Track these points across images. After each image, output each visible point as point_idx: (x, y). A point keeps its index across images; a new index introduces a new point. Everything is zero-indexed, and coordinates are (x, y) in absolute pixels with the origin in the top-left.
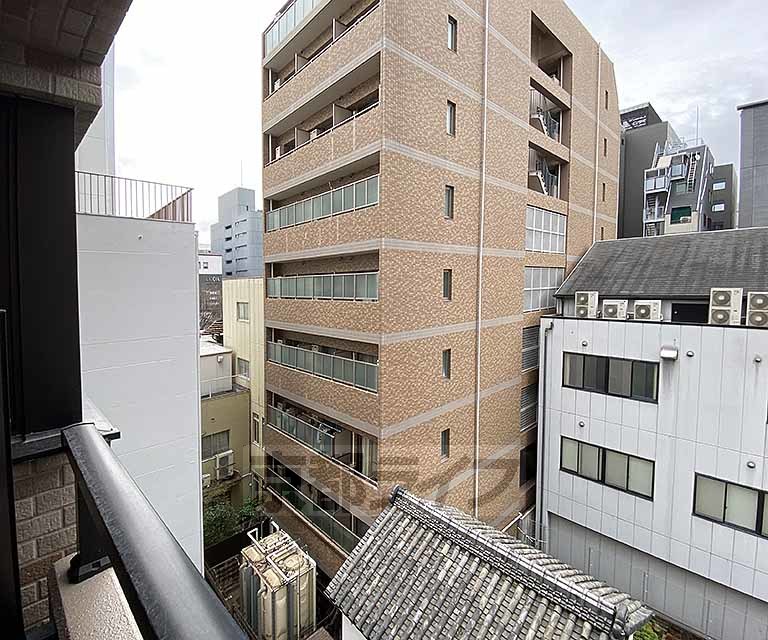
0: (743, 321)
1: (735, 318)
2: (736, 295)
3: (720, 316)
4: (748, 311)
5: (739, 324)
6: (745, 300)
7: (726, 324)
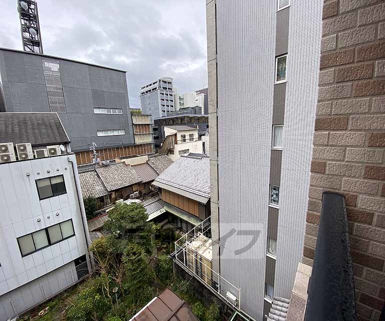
0: (17, 159)
1: (13, 158)
2: (10, 146)
3: (6, 158)
4: (18, 153)
5: (16, 160)
6: (15, 148)
7: (9, 161)
